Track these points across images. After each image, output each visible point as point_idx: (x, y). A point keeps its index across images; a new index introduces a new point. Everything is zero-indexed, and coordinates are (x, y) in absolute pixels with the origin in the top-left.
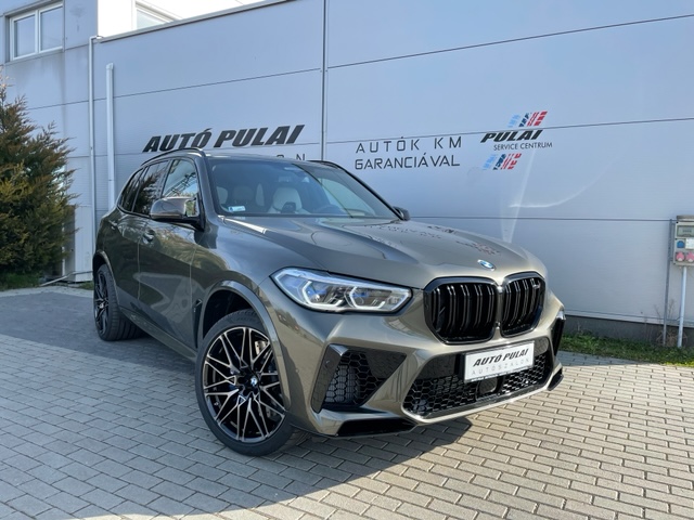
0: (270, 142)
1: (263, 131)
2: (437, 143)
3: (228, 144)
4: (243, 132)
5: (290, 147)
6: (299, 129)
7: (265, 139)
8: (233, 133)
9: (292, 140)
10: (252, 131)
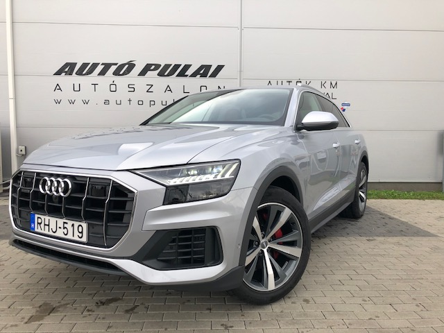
0: (194, 75)
1: (187, 67)
2: (323, 85)
3: (152, 74)
4: (167, 66)
5: (212, 79)
6: (220, 68)
7: (189, 72)
8: (157, 66)
9: (214, 75)
10: (177, 66)
